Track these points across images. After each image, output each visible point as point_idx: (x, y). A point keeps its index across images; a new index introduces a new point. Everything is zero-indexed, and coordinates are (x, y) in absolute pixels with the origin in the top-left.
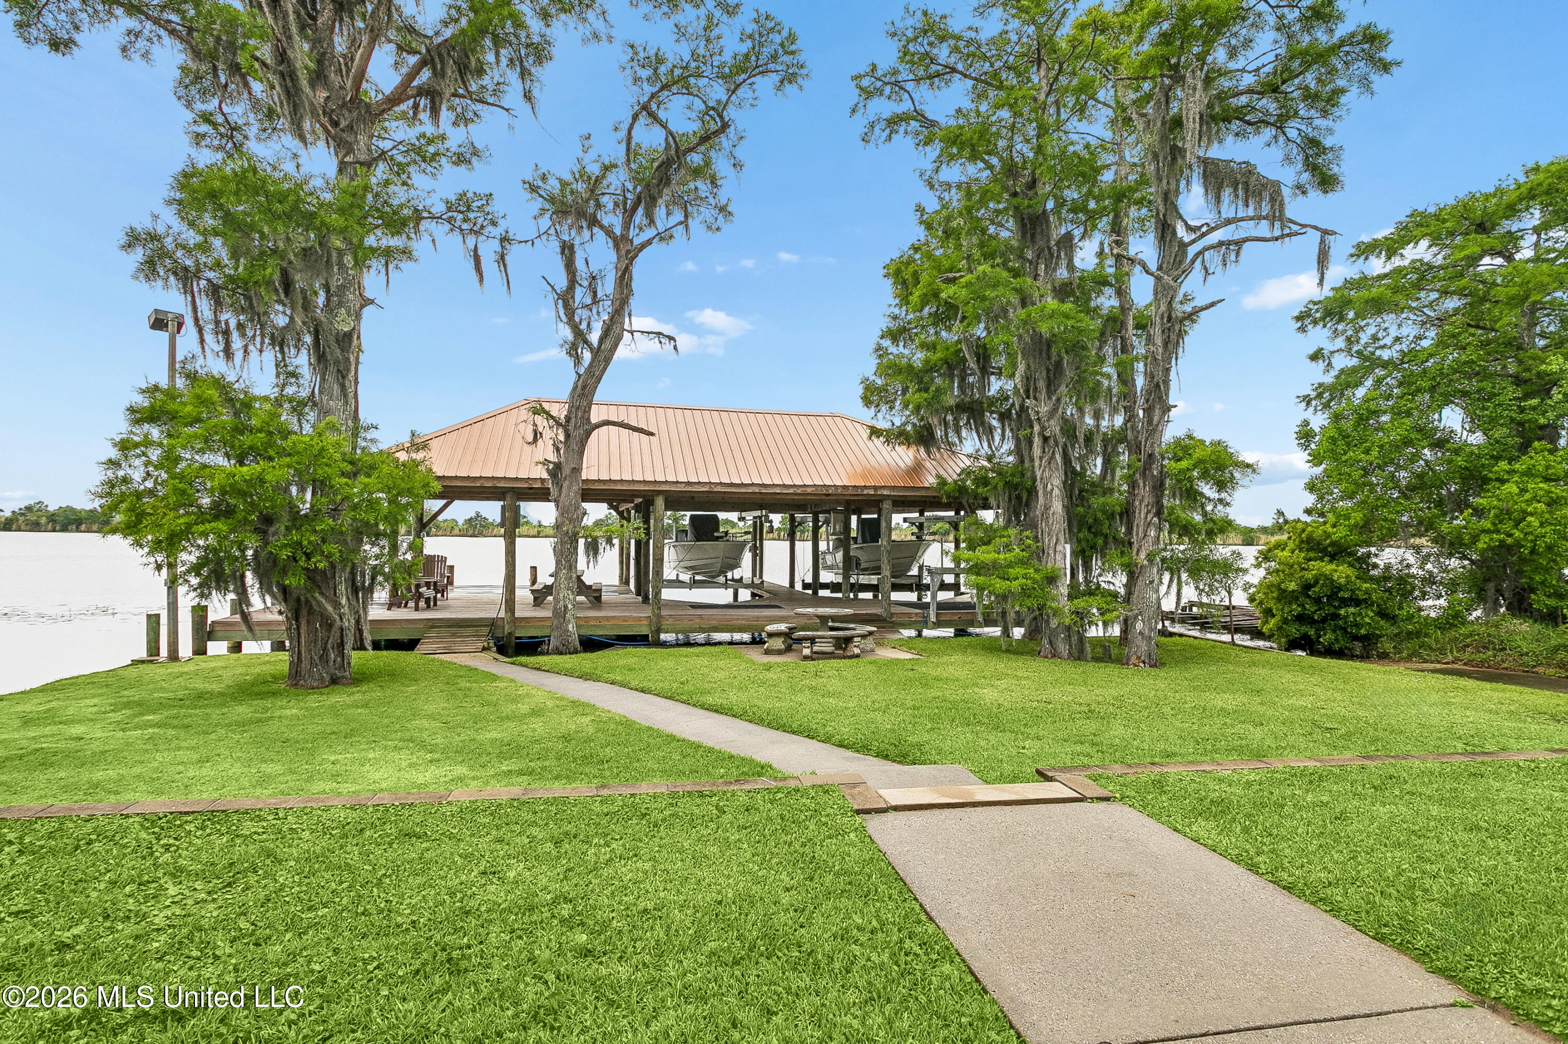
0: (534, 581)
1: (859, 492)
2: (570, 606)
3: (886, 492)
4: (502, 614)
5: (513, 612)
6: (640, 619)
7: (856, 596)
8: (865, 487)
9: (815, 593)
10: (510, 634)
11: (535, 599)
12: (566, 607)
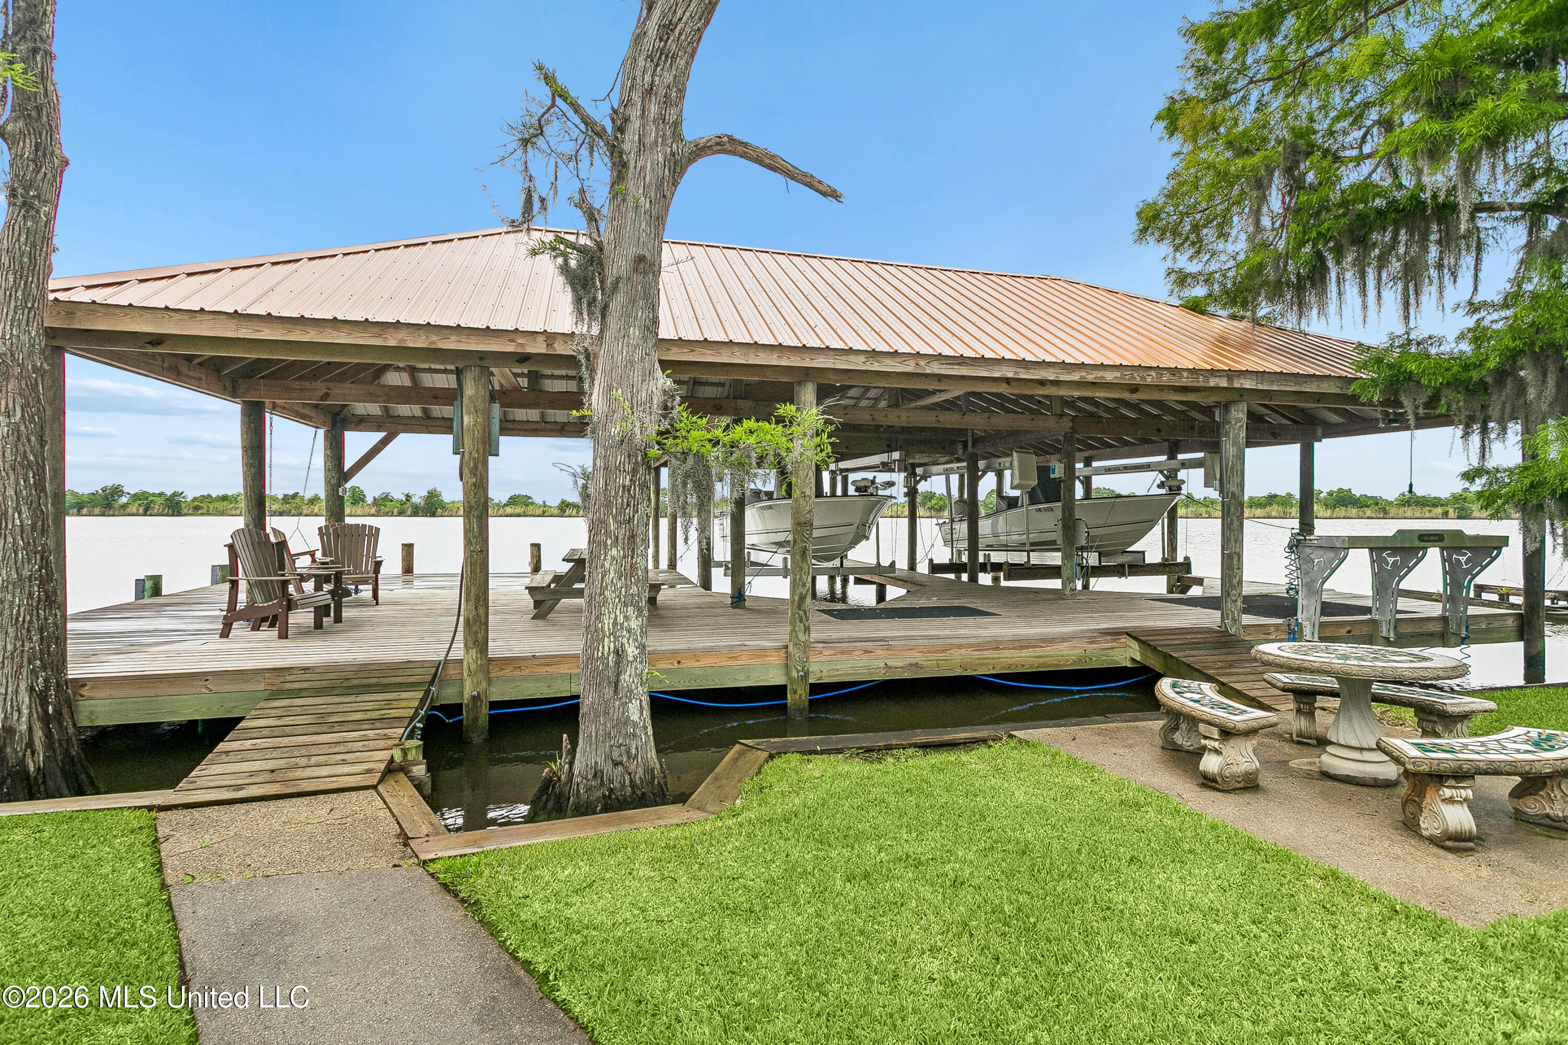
0: (536, 568)
1: (1200, 382)
2: (631, 651)
3: (1248, 384)
4: (458, 652)
5: (482, 646)
6: (762, 652)
7: (1086, 586)
8: (1213, 372)
9: (973, 579)
10: (476, 699)
11: (537, 604)
12: (619, 653)
